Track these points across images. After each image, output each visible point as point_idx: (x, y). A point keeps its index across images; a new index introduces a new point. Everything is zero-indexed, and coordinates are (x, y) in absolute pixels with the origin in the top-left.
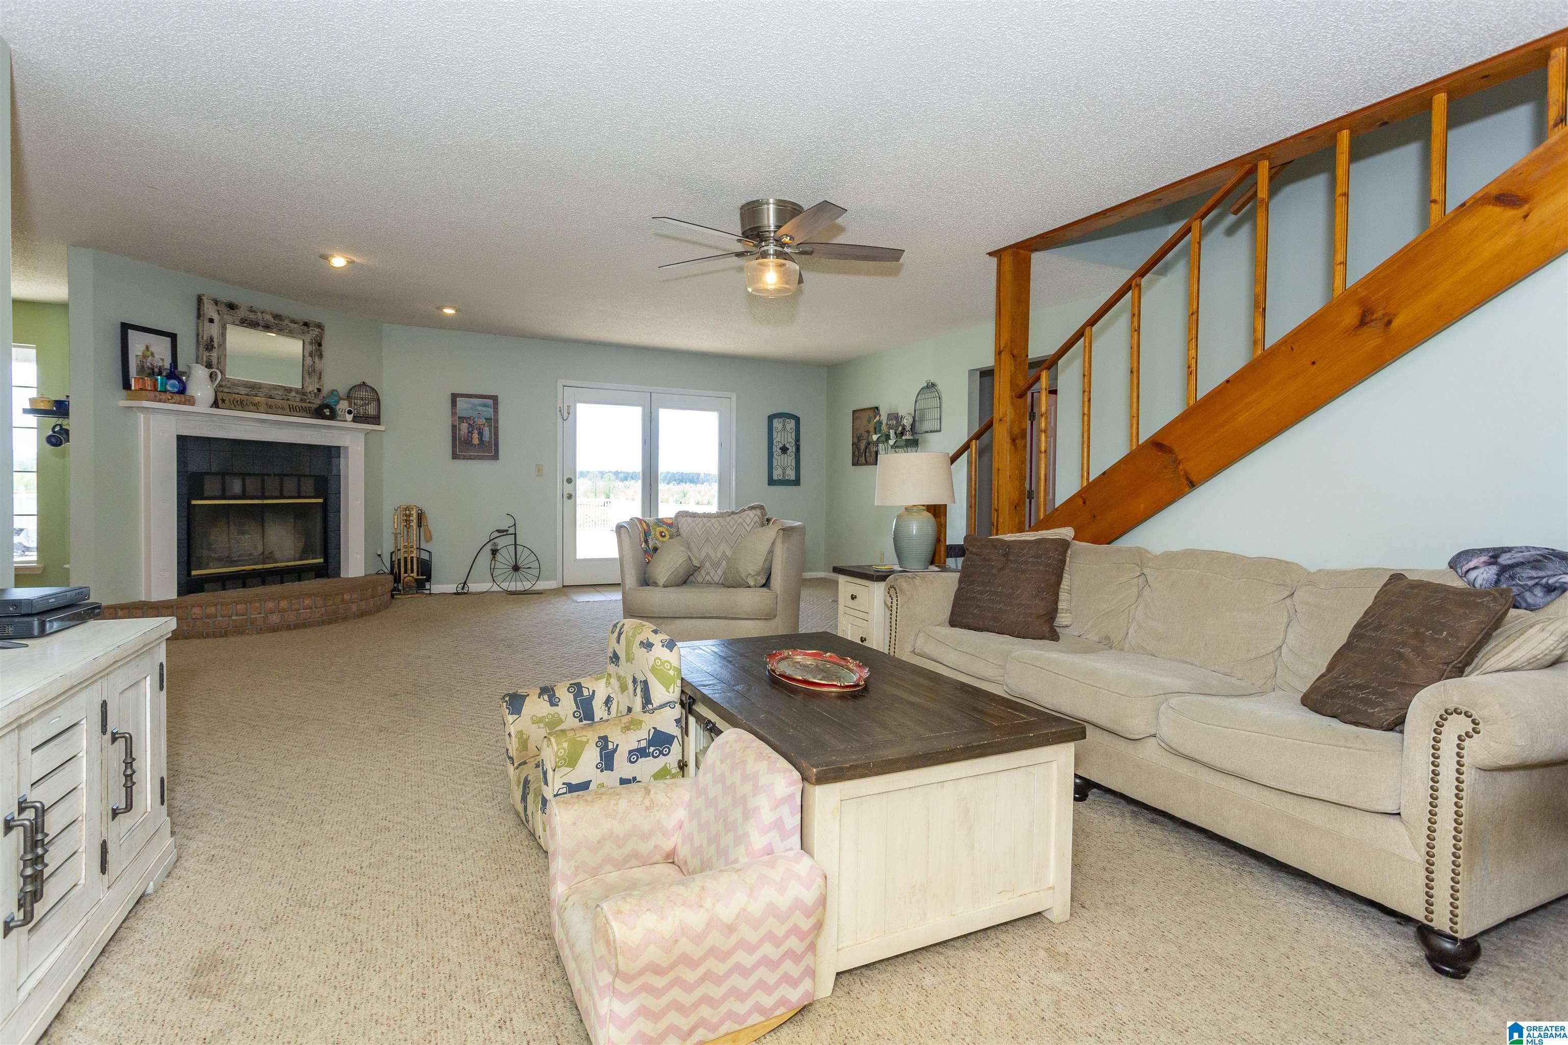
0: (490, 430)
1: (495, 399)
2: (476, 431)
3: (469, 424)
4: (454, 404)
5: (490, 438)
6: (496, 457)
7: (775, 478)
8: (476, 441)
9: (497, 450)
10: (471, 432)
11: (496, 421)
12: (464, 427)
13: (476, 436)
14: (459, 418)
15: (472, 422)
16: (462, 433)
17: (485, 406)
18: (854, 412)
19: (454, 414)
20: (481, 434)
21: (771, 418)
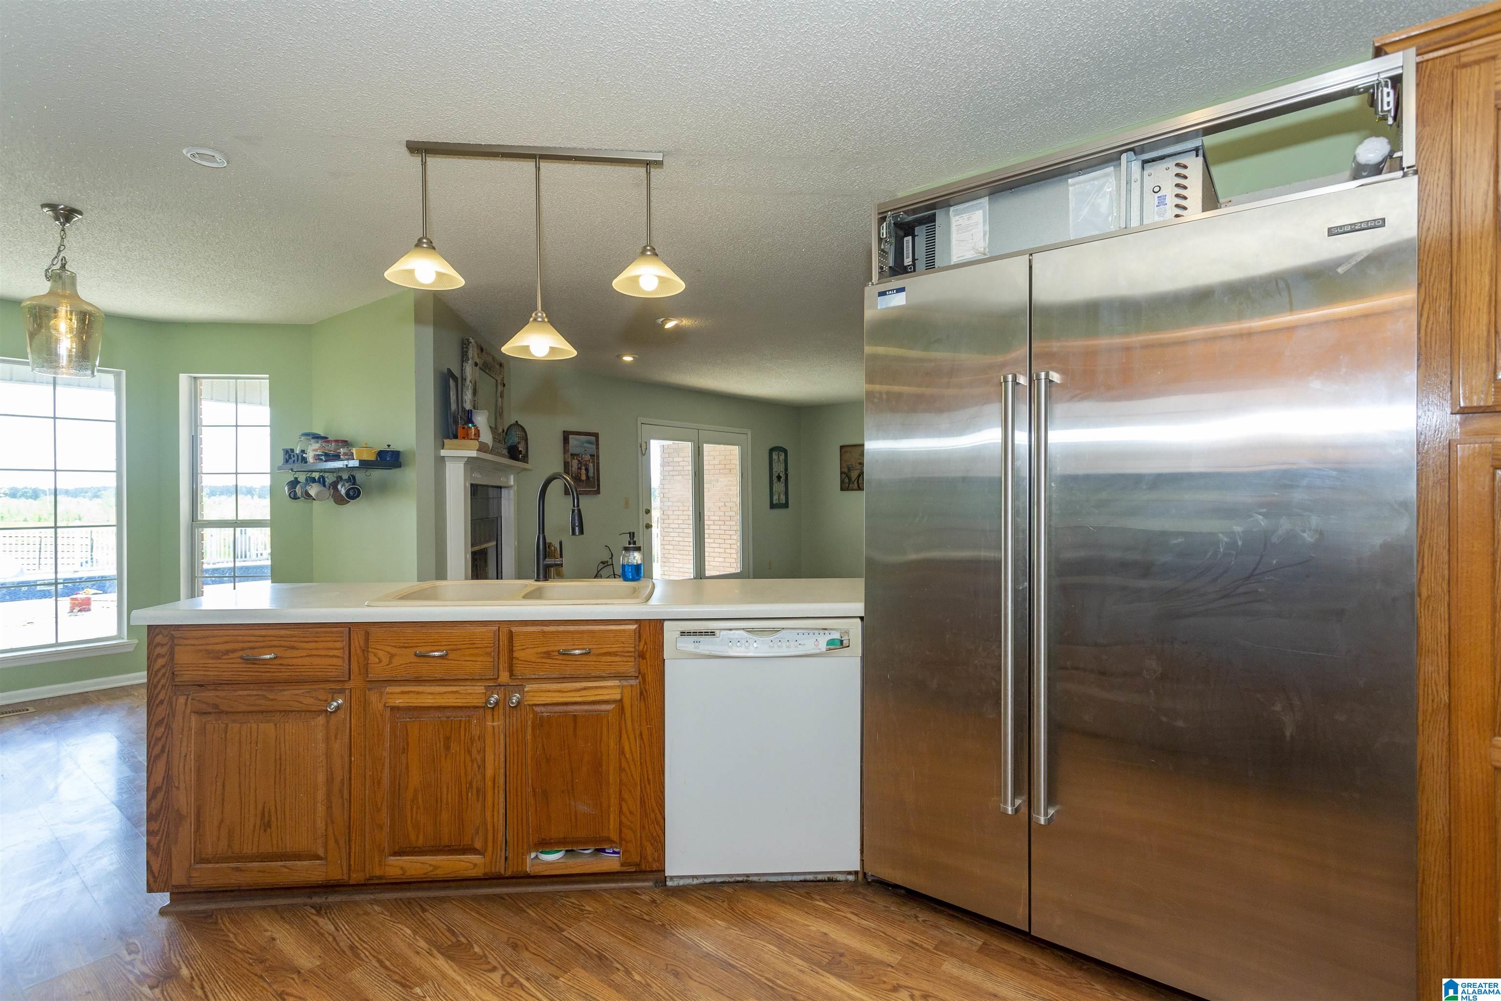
0: (594, 465)
1: (596, 435)
2: (583, 468)
3: (579, 461)
4: (566, 440)
5: (594, 473)
6: (598, 492)
7: (774, 502)
8: (584, 477)
9: (599, 485)
10: (580, 468)
11: (598, 457)
12: (575, 463)
13: (583, 471)
14: (572, 455)
15: (580, 459)
16: (573, 469)
17: (590, 443)
18: (842, 447)
19: (565, 451)
20: (587, 470)
21: (771, 450)
